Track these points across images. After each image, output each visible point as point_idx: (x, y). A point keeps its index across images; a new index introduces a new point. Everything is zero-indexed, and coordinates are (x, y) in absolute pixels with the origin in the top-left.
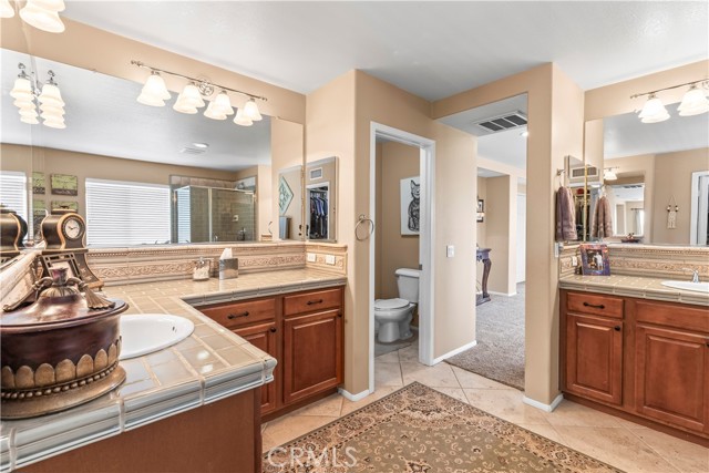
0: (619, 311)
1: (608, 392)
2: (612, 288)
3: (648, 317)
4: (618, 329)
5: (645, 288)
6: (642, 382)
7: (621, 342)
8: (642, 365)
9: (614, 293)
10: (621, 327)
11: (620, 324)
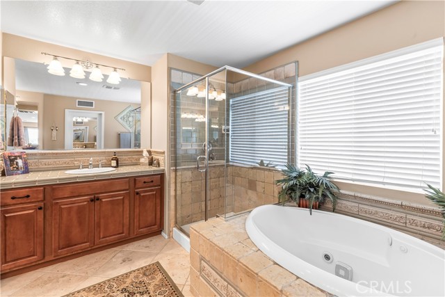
0: (41, 196)
1: (34, 256)
2: (35, 182)
3: (60, 194)
4: (40, 208)
5: (58, 177)
6: (57, 236)
7: (42, 217)
8: (57, 226)
9: (37, 184)
10: (43, 206)
11: (42, 204)
